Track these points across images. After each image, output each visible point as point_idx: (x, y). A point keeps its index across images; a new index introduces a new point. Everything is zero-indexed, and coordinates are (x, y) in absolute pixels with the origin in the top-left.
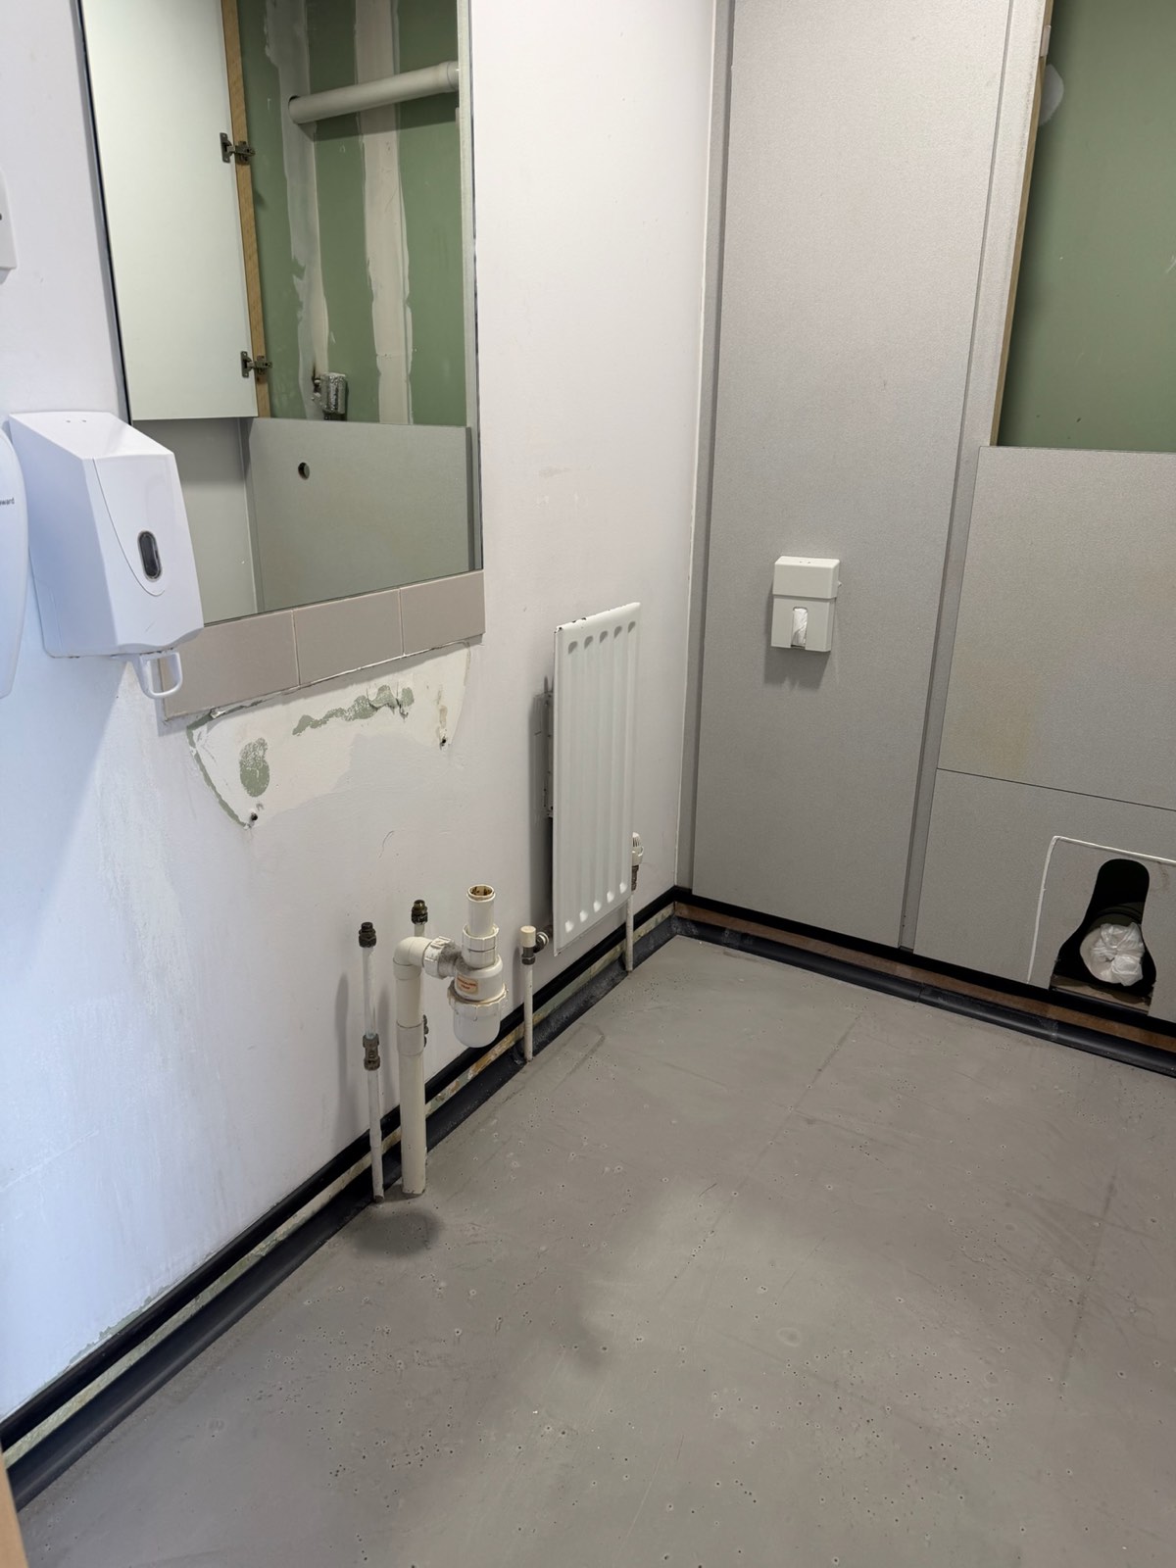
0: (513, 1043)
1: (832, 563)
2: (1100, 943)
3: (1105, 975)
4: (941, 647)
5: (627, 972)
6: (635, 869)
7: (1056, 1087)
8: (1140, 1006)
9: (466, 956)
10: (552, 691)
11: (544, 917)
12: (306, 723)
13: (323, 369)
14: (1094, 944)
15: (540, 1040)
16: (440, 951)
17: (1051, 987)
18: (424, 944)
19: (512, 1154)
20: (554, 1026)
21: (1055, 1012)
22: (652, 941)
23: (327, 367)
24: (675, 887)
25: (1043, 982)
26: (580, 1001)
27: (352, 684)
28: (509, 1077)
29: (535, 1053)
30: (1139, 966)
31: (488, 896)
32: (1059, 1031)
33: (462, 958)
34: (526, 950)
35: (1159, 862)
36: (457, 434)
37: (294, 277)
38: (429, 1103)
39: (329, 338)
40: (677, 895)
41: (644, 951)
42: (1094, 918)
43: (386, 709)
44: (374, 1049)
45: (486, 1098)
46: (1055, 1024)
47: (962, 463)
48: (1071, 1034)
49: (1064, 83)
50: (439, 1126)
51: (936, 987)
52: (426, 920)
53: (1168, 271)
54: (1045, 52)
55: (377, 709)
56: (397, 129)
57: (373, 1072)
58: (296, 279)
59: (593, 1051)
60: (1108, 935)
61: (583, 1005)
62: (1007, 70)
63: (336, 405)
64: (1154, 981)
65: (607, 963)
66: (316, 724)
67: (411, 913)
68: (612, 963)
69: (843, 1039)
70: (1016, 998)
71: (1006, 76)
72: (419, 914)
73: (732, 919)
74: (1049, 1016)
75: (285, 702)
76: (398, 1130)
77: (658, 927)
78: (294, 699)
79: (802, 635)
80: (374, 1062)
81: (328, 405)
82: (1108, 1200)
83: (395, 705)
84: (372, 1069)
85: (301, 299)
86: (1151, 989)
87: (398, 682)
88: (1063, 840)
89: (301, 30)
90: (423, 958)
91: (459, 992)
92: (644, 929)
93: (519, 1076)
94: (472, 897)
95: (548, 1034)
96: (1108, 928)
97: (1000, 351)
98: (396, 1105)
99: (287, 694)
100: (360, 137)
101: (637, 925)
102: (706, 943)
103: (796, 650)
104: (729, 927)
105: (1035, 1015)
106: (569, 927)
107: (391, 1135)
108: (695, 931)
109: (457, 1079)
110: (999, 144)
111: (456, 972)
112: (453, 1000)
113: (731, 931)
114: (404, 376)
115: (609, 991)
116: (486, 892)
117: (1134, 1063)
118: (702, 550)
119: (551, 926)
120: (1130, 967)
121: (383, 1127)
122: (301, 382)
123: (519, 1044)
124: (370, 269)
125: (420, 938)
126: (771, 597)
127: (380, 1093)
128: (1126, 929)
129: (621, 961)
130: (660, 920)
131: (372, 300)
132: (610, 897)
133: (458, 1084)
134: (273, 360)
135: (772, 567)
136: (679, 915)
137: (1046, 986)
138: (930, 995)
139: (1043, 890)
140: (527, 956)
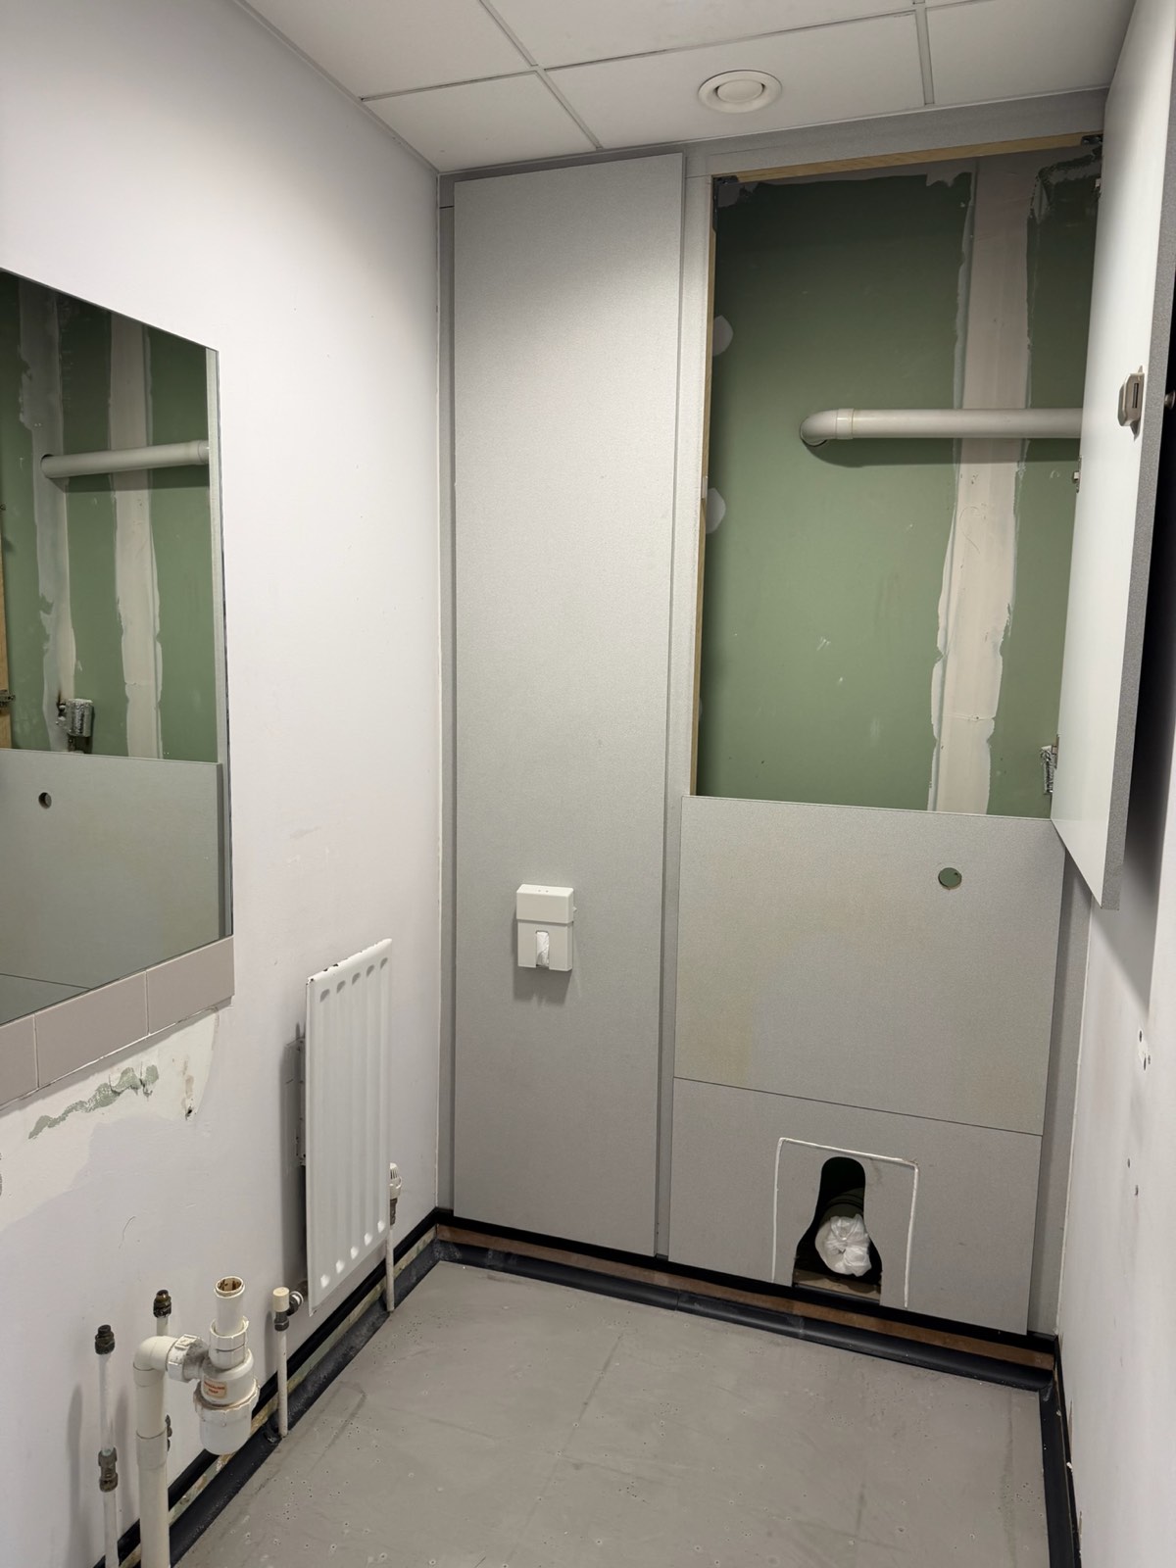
0: (266, 1419)
1: (566, 892)
2: (831, 1236)
3: (839, 1267)
4: (666, 965)
5: (389, 1313)
6: (393, 1202)
7: (807, 1390)
8: (872, 1295)
9: (213, 1356)
10: (304, 1037)
11: (297, 1275)
12: (45, 1122)
13: (69, 695)
14: (826, 1238)
15: (296, 1409)
16: (185, 1352)
17: (794, 1284)
18: (168, 1345)
19: (266, 1556)
20: (311, 1389)
21: (800, 1308)
22: (414, 1273)
23: (72, 694)
24: (436, 1209)
25: (786, 1281)
26: (338, 1356)
27: (93, 1074)
28: (262, 1460)
29: (291, 1426)
30: (867, 1257)
31: (238, 1290)
32: (805, 1327)
33: (209, 1358)
34: (279, 1315)
35: (871, 1159)
36: (208, 770)
37: (41, 612)
38: (173, 1509)
39: (76, 666)
40: (440, 1217)
41: (406, 1286)
42: (824, 1212)
43: (130, 1091)
44: (110, 1466)
45: (236, 1491)
46: (801, 1320)
47: (669, 811)
48: (817, 1330)
49: (726, 503)
50: (183, 1535)
51: (692, 1293)
52: (169, 1312)
53: (819, 648)
54: (705, 496)
55: (119, 1094)
56: (149, 488)
57: (109, 1493)
58: (43, 615)
59: (353, 1415)
60: (838, 1227)
61: (342, 1360)
62: (677, 506)
63: (81, 729)
64: (880, 1270)
65: (367, 1307)
66: (53, 1123)
67: (153, 1305)
68: (372, 1305)
69: (607, 1365)
70: (764, 1297)
71: (677, 510)
72: (162, 1307)
73: (495, 1238)
74: (795, 1312)
75: (21, 1108)
76: (137, 1550)
77: (420, 1255)
78: (31, 1102)
79: (545, 956)
80: (111, 1481)
81: (72, 729)
82: (860, 1513)
83: (140, 1085)
84: (108, 1490)
85: (48, 632)
86: (880, 1277)
87: (139, 1064)
88: (788, 1142)
89: (56, 399)
90: (166, 1362)
91: (206, 1397)
92: (404, 1262)
93: (273, 1458)
94: (220, 1294)
95: (304, 1399)
96: (837, 1220)
97: (691, 720)
98: (135, 1520)
99: (24, 1099)
100: (112, 493)
101: (396, 1259)
102: (469, 1267)
103: (541, 970)
104: (492, 1247)
105: (783, 1313)
106: (325, 1281)
107: (129, 1557)
108: (458, 1255)
109: (204, 1475)
110: (675, 561)
111: (203, 1374)
112: (199, 1407)
113: (495, 1251)
114: (153, 703)
115: (371, 1337)
116: (235, 1285)
117: (874, 1353)
118: (450, 876)
119: (306, 1283)
120: (860, 1258)
121: (120, 1550)
122: (45, 708)
123: (273, 1418)
124: (121, 607)
125: (164, 1337)
126: (515, 922)
127: (117, 1510)
128: (853, 1221)
129: (382, 1301)
130: (421, 1248)
131: (122, 634)
132: (368, 1239)
133: (205, 1480)
134: (17, 693)
135: (514, 895)
136: (442, 1239)
137: (788, 1283)
138: (685, 1302)
139: (776, 1190)
140: (279, 1322)
